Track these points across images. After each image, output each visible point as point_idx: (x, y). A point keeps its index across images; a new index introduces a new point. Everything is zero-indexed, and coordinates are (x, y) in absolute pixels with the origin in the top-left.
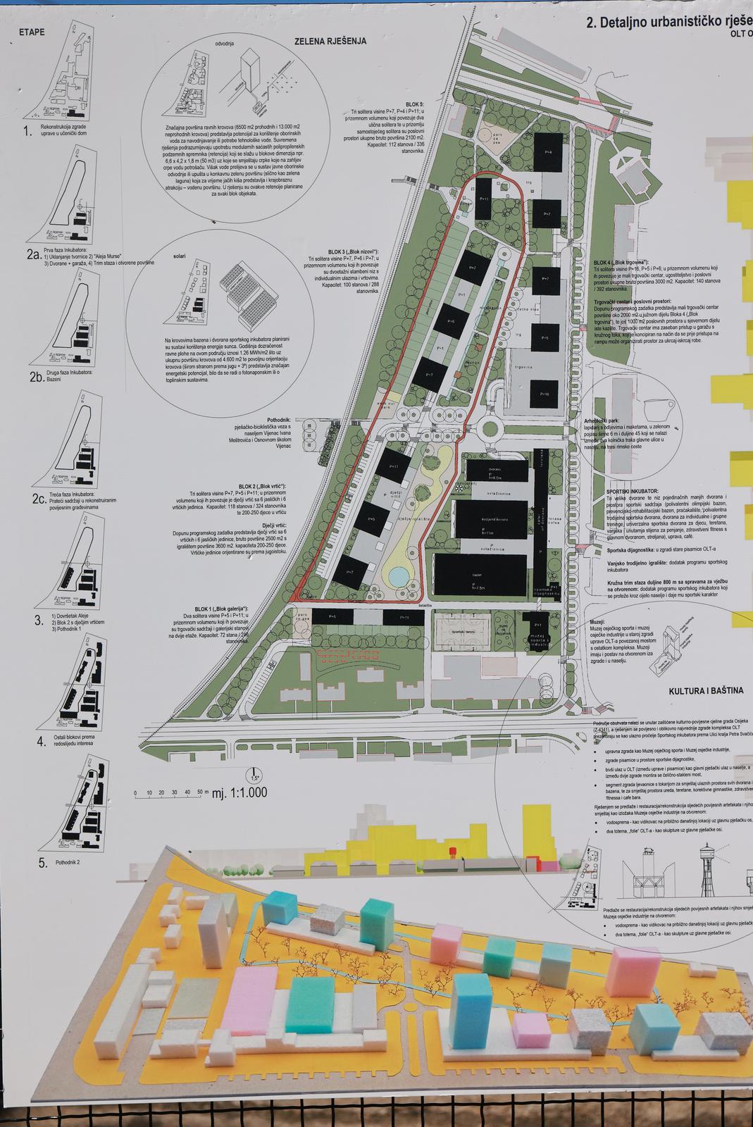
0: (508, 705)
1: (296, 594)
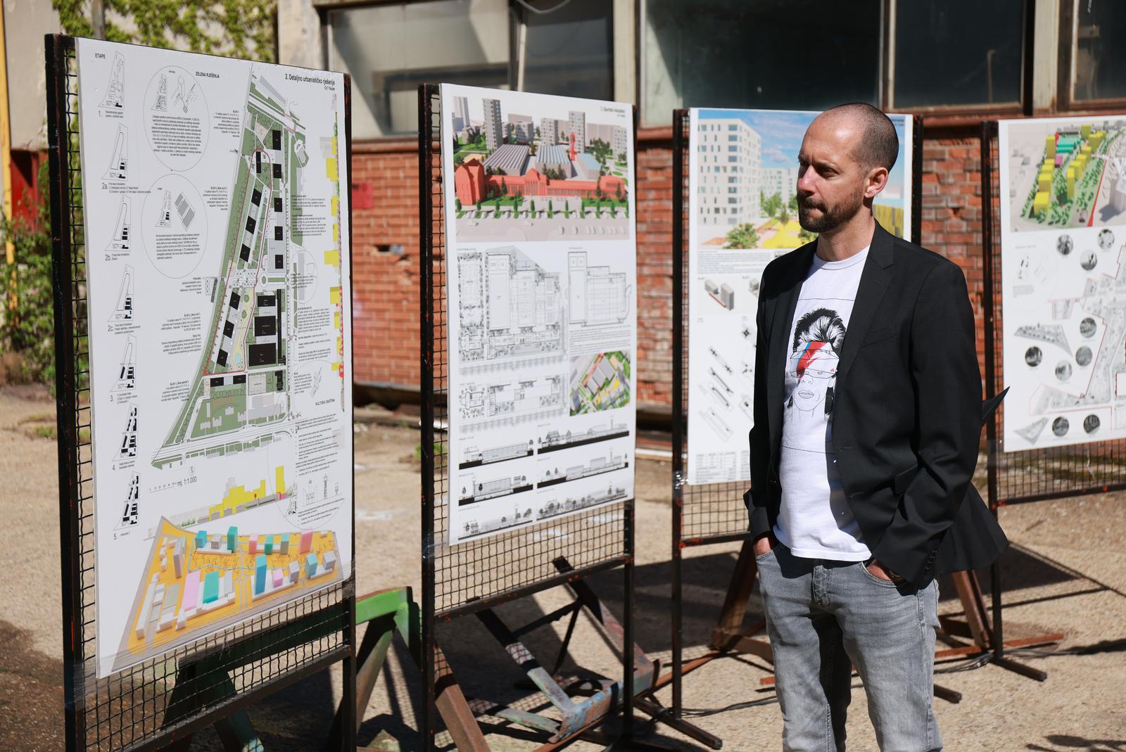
0: (271, 418)
1: (205, 370)
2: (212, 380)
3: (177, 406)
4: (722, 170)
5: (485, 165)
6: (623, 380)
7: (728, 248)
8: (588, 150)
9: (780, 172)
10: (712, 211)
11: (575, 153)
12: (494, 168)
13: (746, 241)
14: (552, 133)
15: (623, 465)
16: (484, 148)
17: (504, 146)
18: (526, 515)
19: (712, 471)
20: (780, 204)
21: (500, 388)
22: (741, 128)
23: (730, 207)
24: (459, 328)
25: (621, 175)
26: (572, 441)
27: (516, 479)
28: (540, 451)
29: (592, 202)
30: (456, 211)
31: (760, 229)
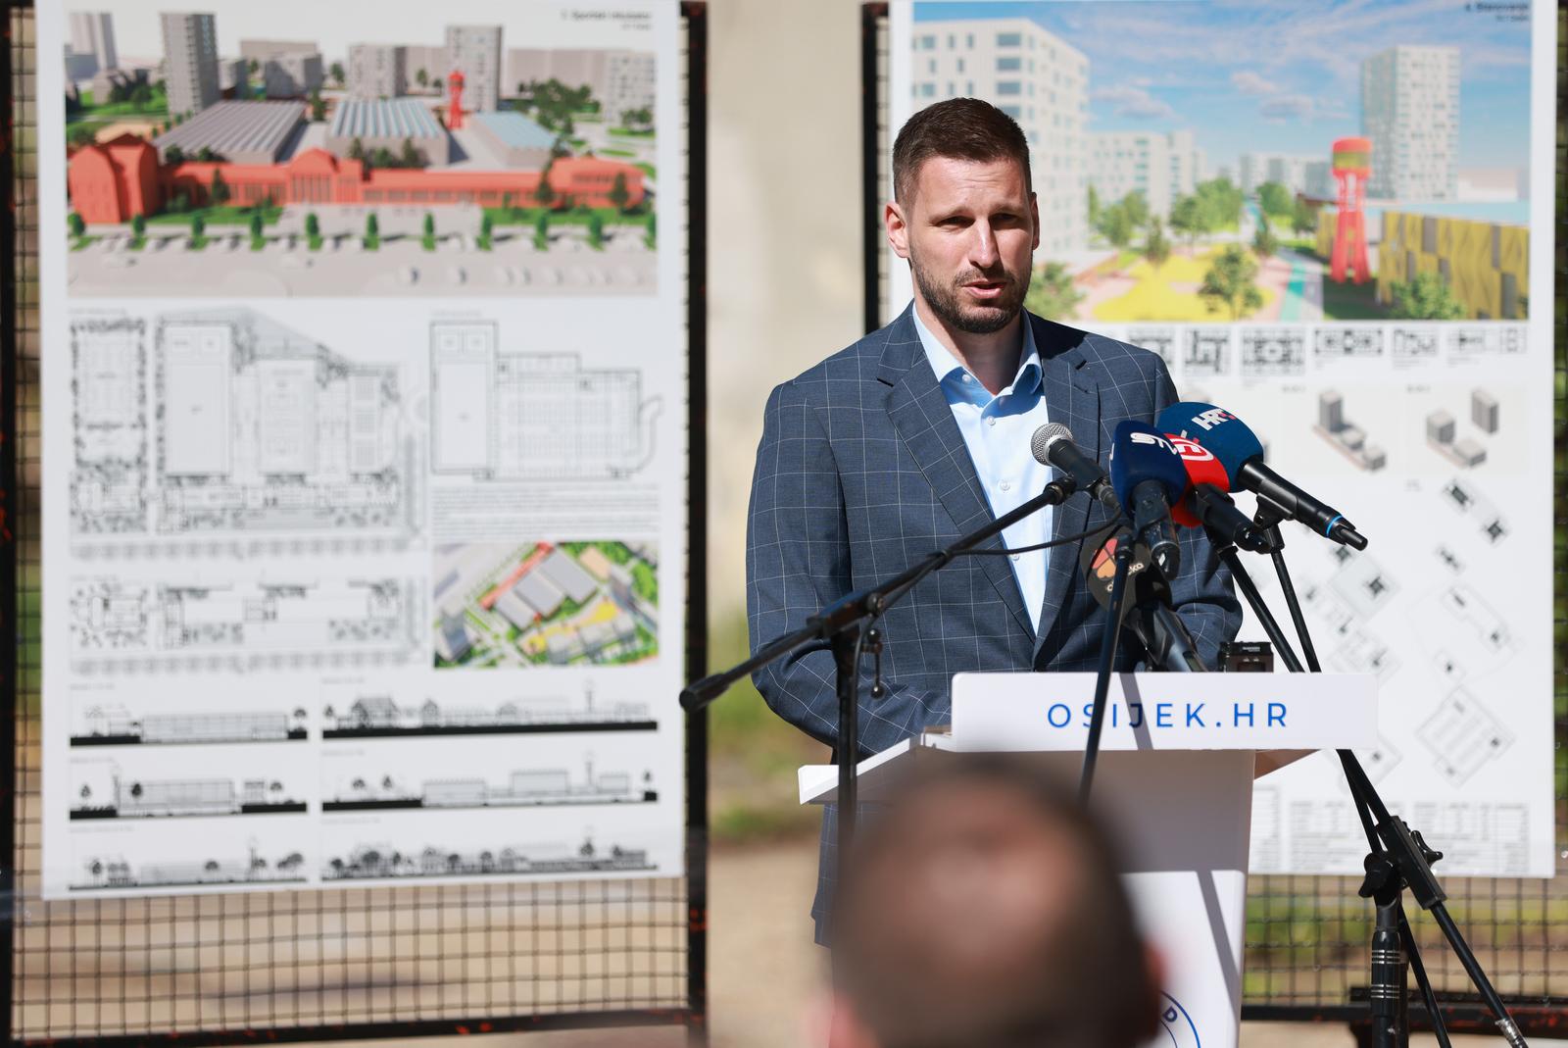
5: (163, 145)
6: (630, 604)
8: (503, 105)
9: (1142, 142)
11: (458, 112)
12: (189, 148)
13: (1047, 303)
14: (387, 77)
15: (639, 796)
16: (162, 110)
17: (222, 107)
18: (283, 864)
20: (1143, 215)
21: (198, 593)
22: (1032, 39)
24: (72, 465)
25: (631, 155)
26: (442, 722)
27: (249, 784)
28: (328, 735)
29: (518, 215)
30: (69, 236)
31: (1090, 276)
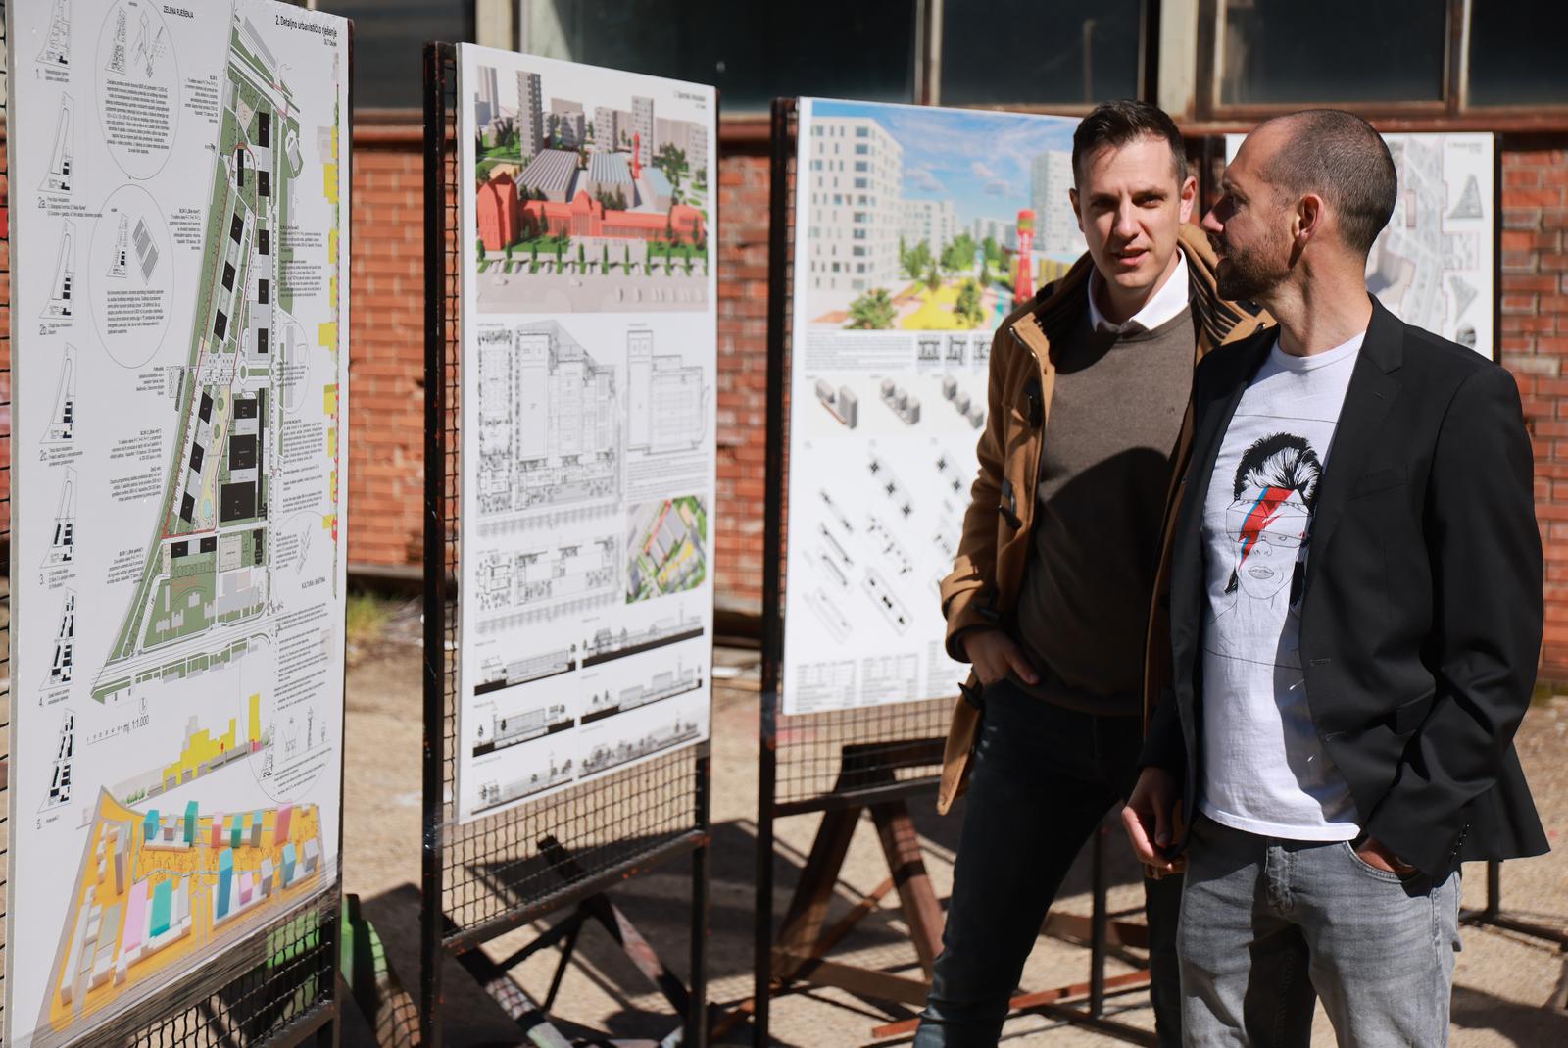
0: (246, 612)
1: (164, 531)
2: (174, 546)
3: (128, 590)
4: (844, 200)
5: (519, 182)
6: (696, 544)
7: (851, 328)
8: (657, 162)
9: (928, 207)
10: (829, 267)
11: (639, 167)
12: (532, 188)
13: (878, 317)
14: (608, 133)
15: (695, 684)
16: (518, 155)
17: (544, 151)
18: (564, 770)
19: (820, 691)
20: (928, 258)
21: (532, 557)
22: (874, 133)
23: (855, 261)
24: (478, 457)
25: (698, 204)
26: (628, 644)
27: (553, 710)
28: (587, 663)
29: (660, 248)
30: (478, 260)
31: (899, 299)
